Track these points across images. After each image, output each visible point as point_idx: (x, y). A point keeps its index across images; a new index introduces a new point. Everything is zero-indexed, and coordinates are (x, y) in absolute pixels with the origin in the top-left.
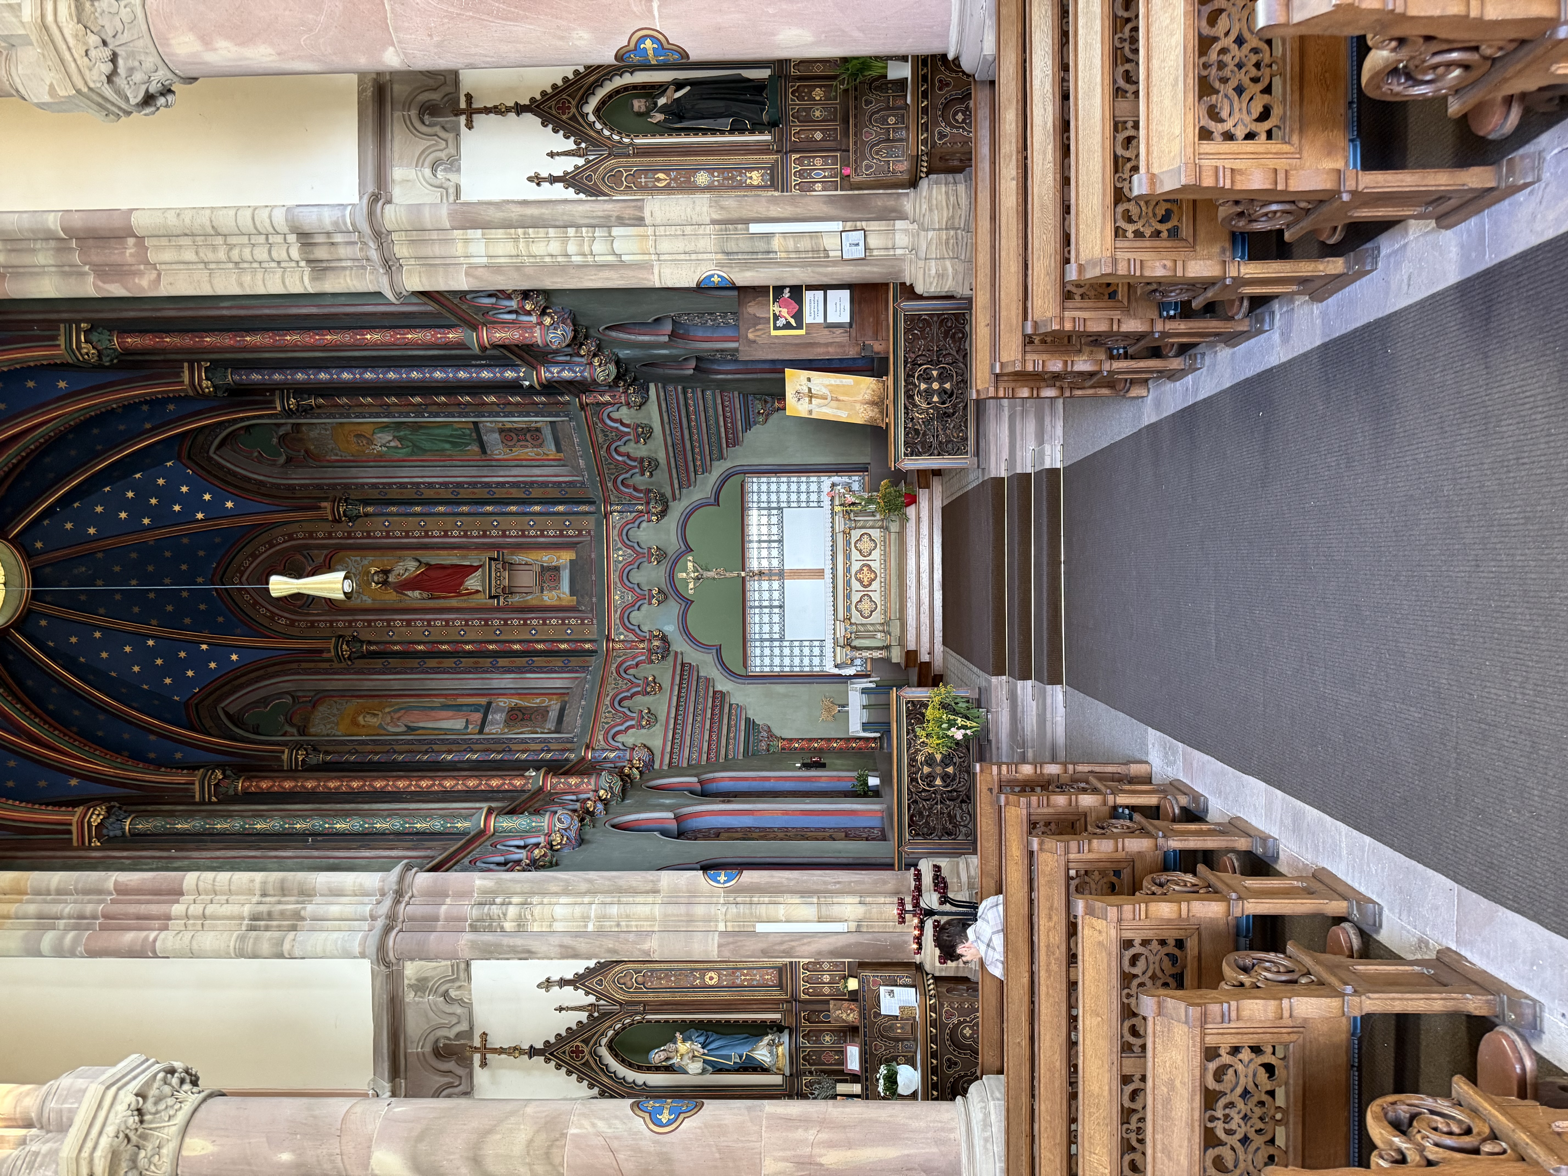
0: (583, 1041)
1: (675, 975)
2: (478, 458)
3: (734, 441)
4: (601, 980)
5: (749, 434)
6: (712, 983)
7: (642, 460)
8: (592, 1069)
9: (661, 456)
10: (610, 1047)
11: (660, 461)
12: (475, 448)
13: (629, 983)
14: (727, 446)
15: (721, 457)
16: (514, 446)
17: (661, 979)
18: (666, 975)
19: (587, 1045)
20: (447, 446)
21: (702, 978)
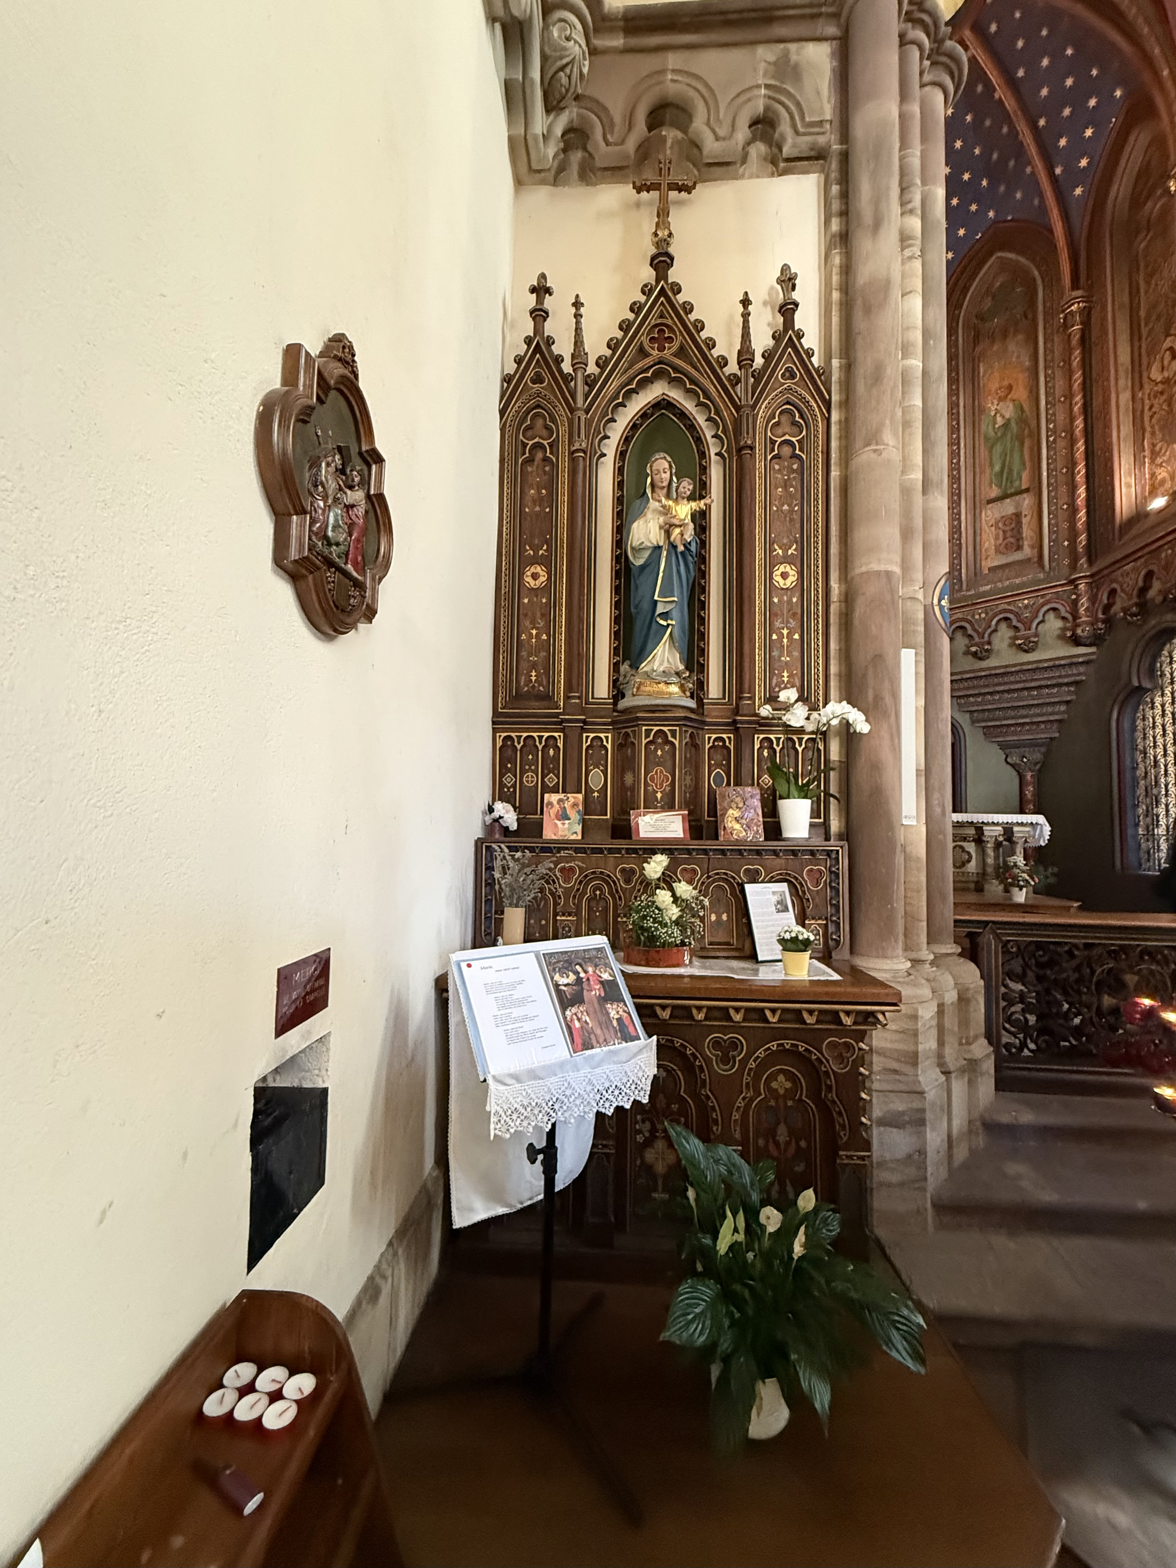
0: (682, 348)
1: (791, 511)
2: (983, 497)
3: (989, 733)
4: (793, 376)
5: (996, 747)
6: (777, 577)
7: (989, 643)
8: (631, 365)
9: (992, 662)
10: (663, 405)
11: (987, 661)
12: (995, 492)
13: (780, 431)
14: (984, 727)
15: (973, 722)
16: (997, 527)
17: (785, 487)
18: (791, 496)
19: (675, 355)
20: (997, 468)
21: (787, 560)
